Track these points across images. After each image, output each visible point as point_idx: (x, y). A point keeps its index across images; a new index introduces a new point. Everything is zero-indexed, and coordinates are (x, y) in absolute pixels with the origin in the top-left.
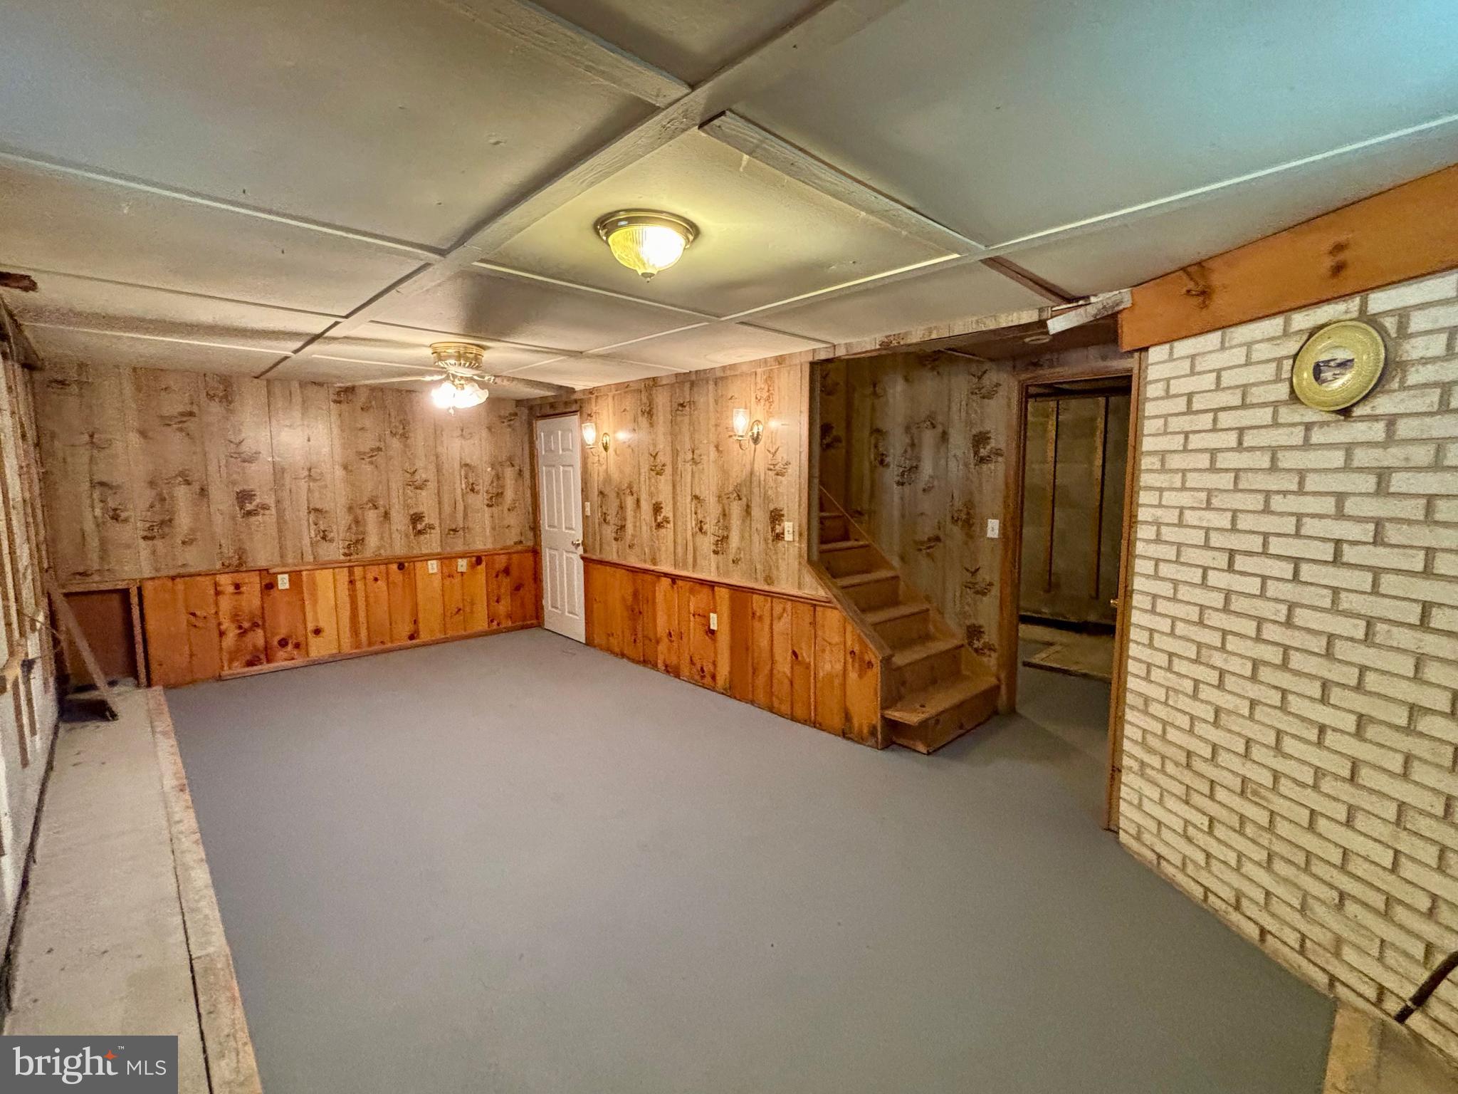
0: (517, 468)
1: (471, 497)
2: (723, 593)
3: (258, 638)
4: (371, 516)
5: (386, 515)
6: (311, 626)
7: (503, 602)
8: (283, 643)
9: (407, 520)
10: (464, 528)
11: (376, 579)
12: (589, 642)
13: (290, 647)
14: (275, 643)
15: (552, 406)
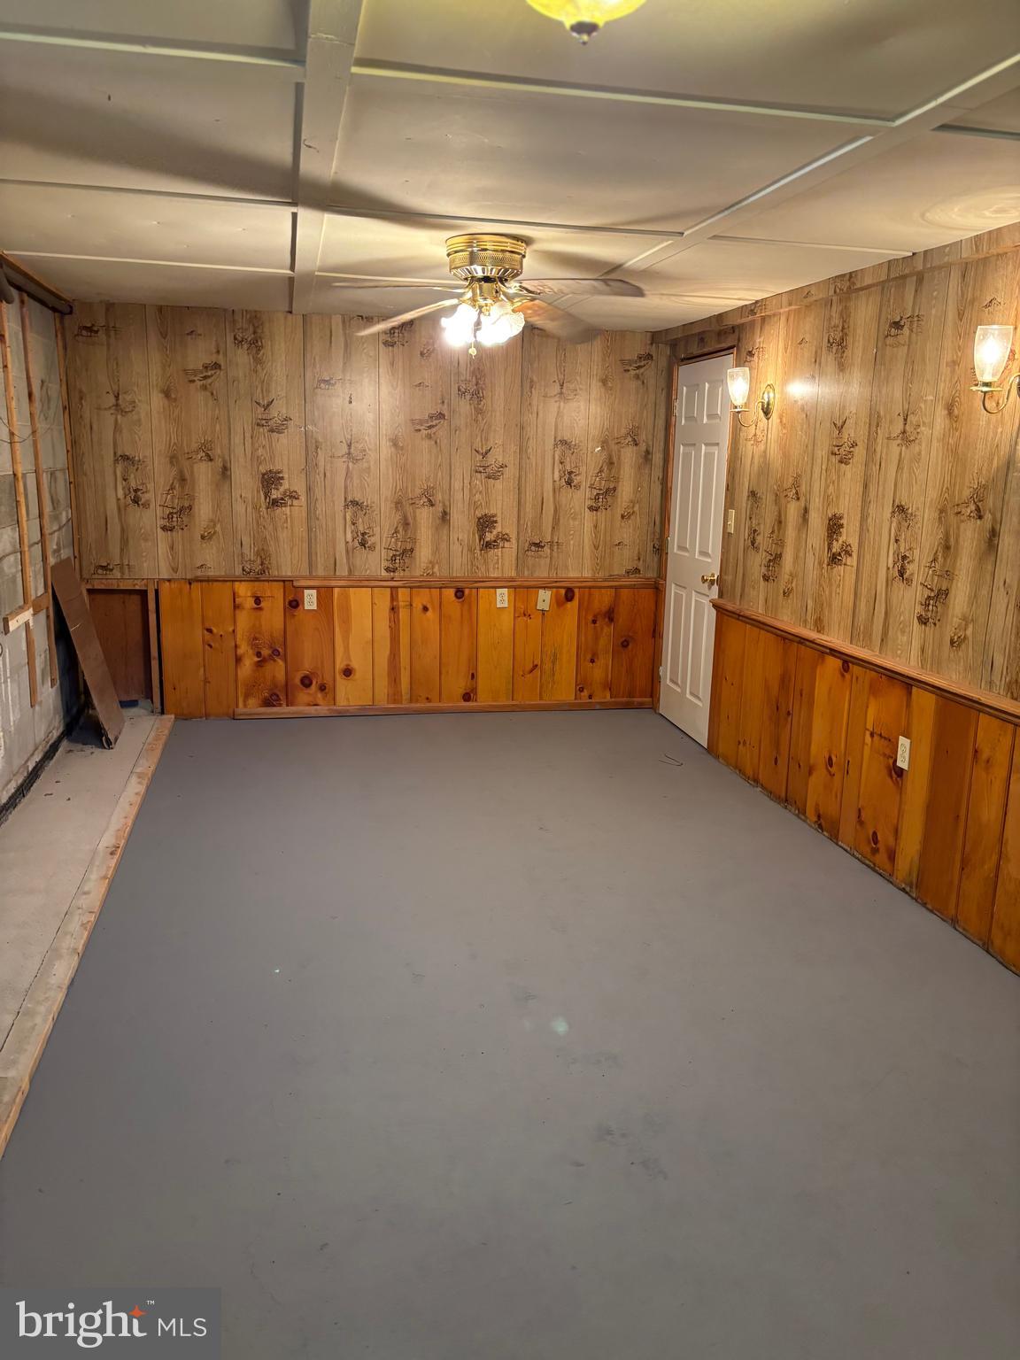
0: (643, 447)
1: (567, 494)
2: (925, 703)
3: (278, 670)
4: (425, 518)
5: (445, 517)
6: (340, 665)
7: (601, 662)
8: (306, 682)
9: (474, 527)
10: (551, 543)
11: (425, 609)
12: (711, 750)
13: (314, 687)
14: (297, 681)
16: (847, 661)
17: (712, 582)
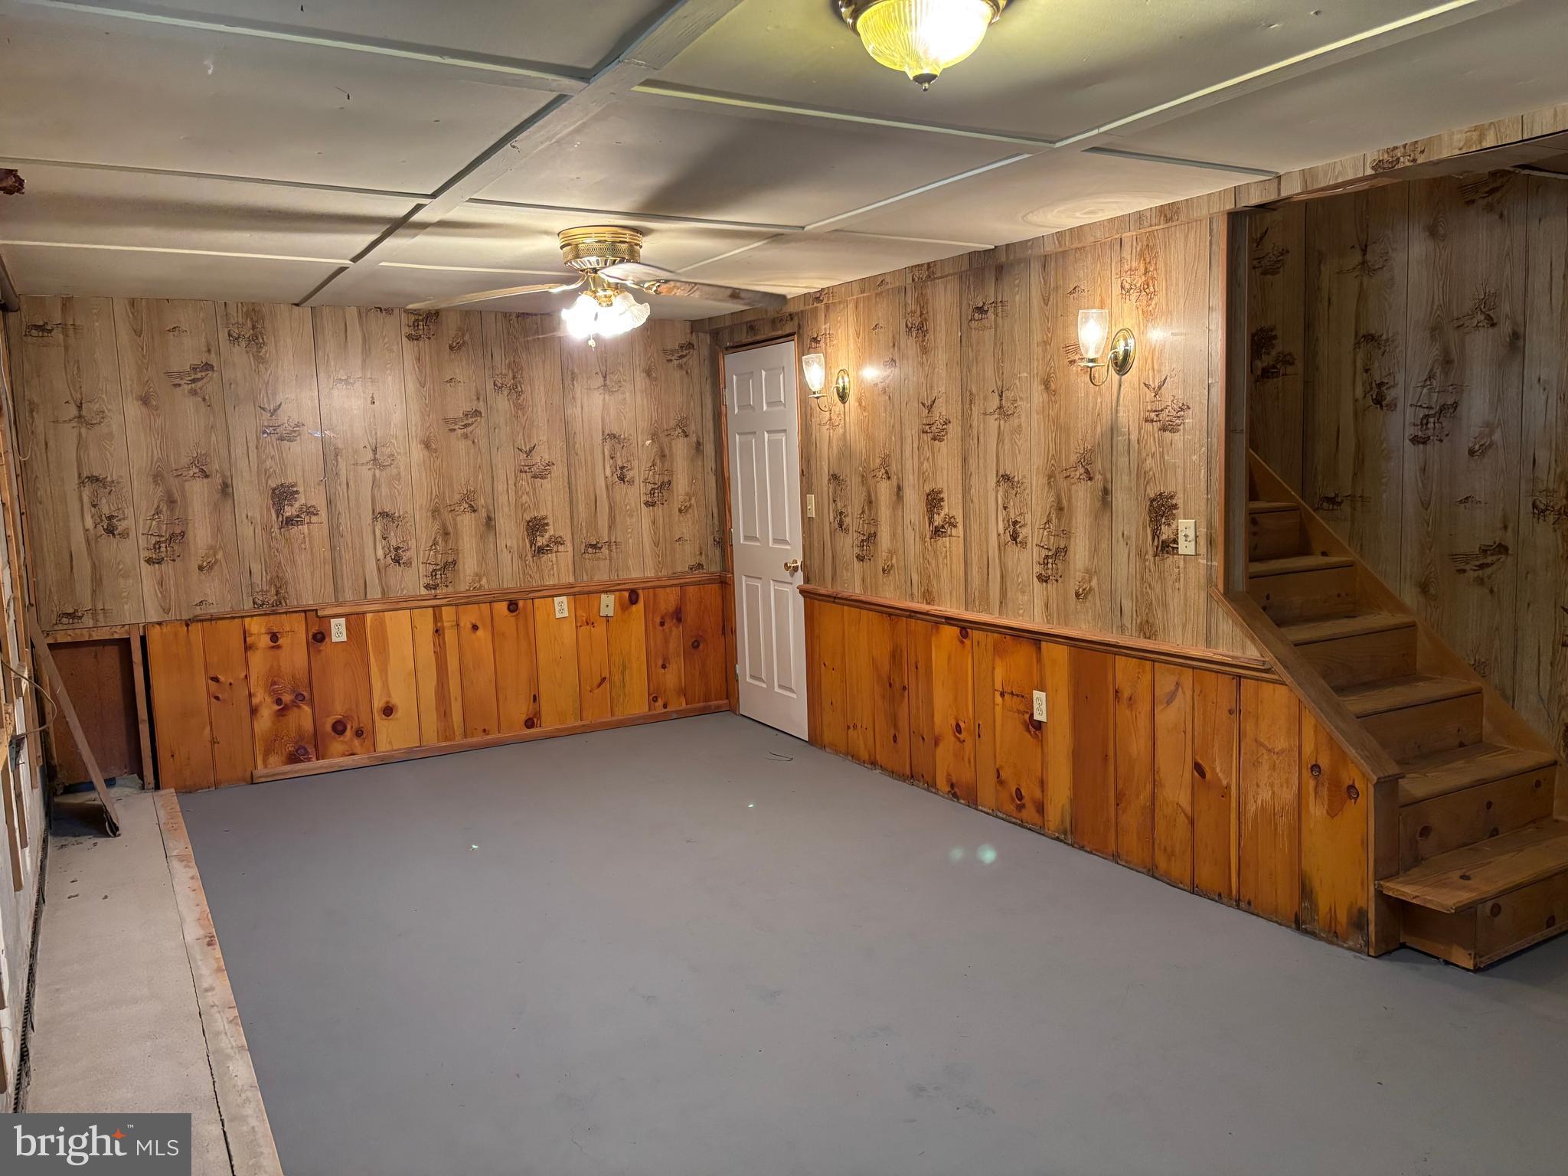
0: (693, 438)
1: (621, 489)
2: (1057, 656)
3: (303, 718)
4: (467, 525)
5: (490, 522)
6: (378, 703)
7: (673, 667)
8: (339, 728)
9: (522, 531)
10: (609, 543)
11: (475, 628)
12: (815, 740)
13: (348, 733)
14: (328, 728)
15: (751, 328)
16: (965, 628)
17: (795, 569)
